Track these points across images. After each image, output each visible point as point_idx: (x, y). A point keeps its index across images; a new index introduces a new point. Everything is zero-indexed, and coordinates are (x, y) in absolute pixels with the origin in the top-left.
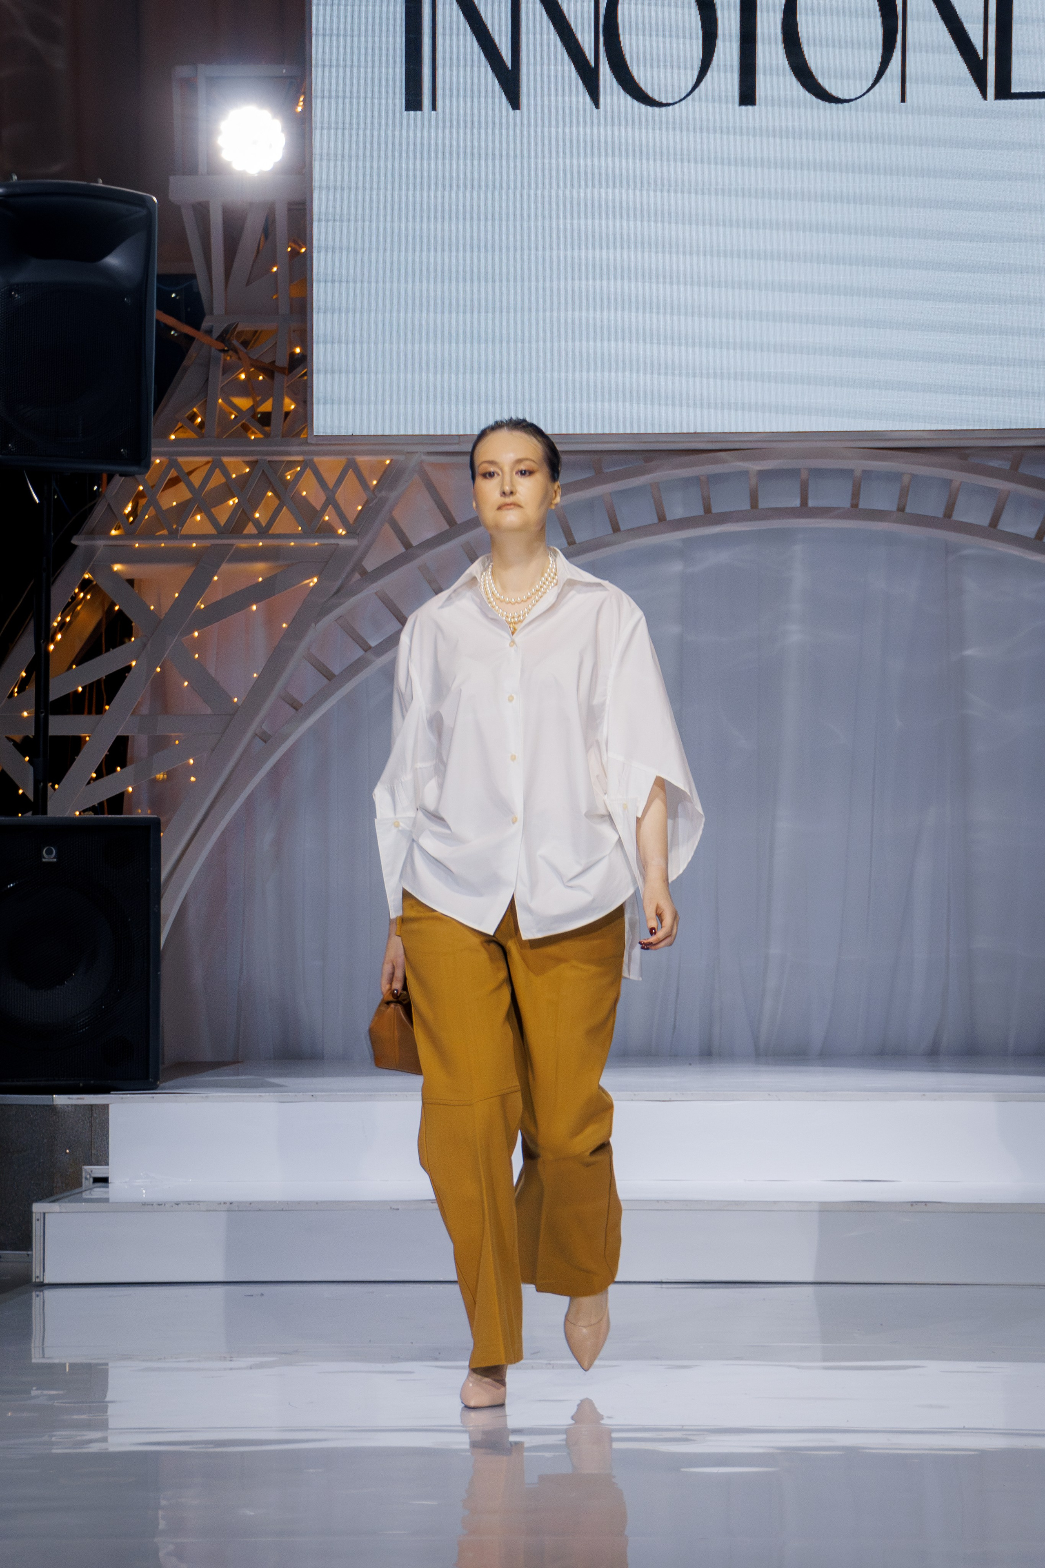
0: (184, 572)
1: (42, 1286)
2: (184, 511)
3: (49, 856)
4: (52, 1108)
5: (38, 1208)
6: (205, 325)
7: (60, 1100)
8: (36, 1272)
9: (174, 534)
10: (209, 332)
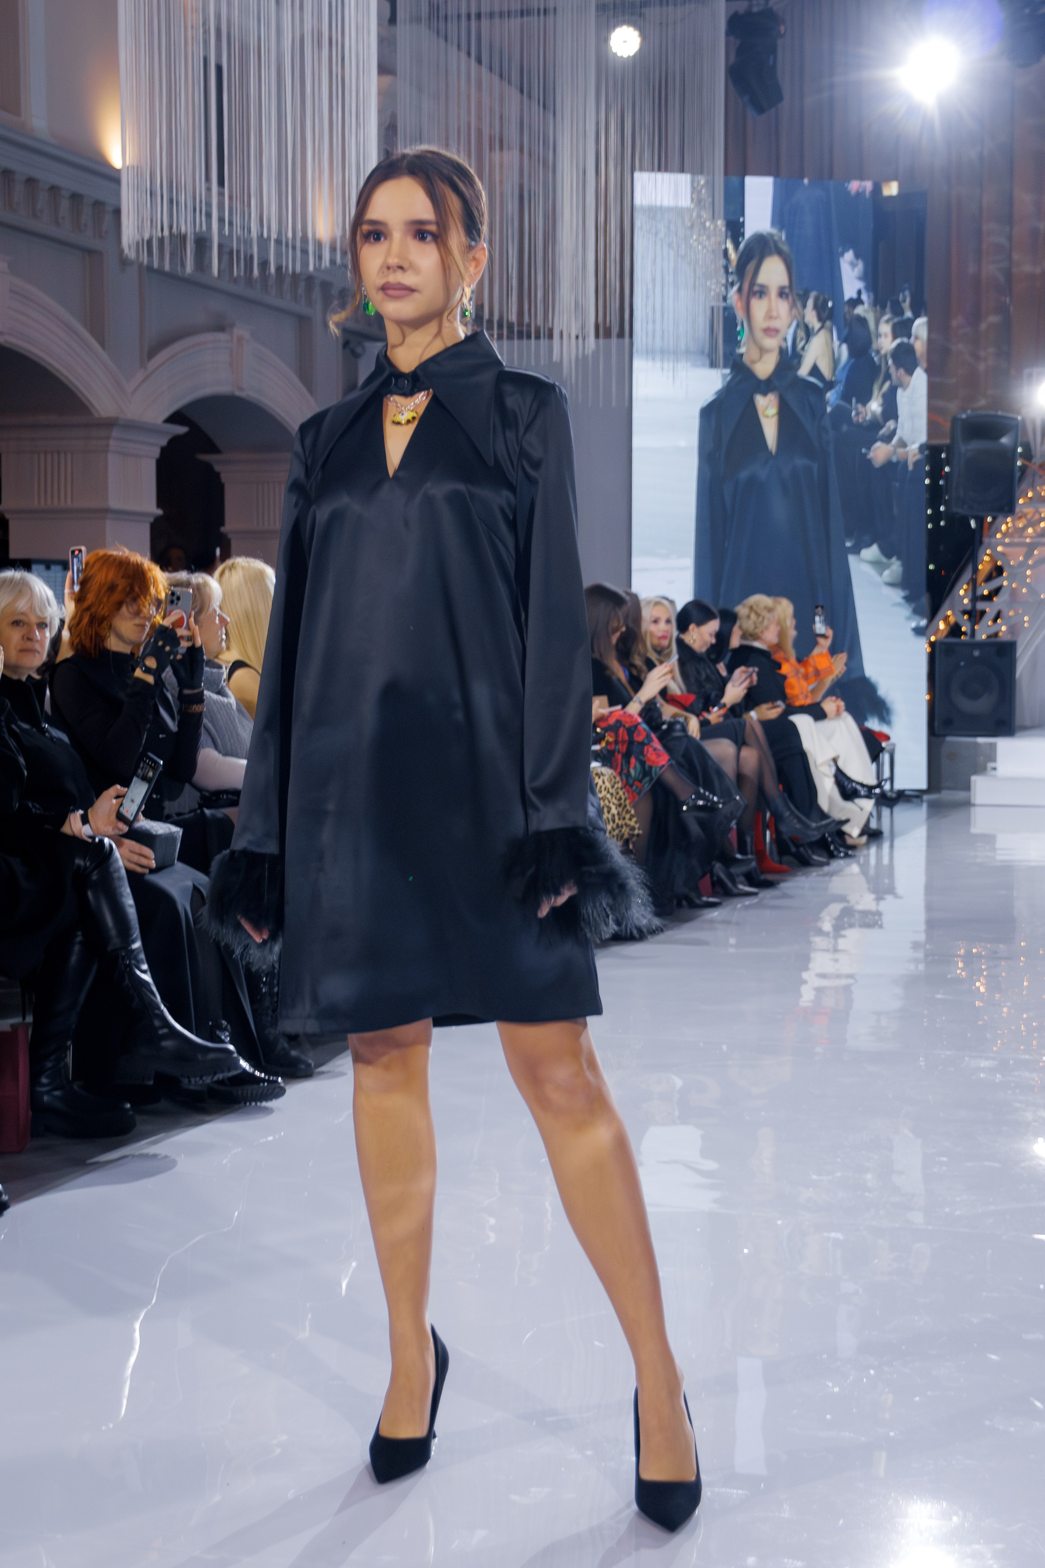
0: (1024, 550)
1: (974, 805)
2: (1025, 528)
3: (976, 653)
4: (976, 744)
5: (974, 778)
6: (1034, 461)
7: (981, 740)
8: (972, 801)
9: (1021, 536)
10: (1035, 463)
